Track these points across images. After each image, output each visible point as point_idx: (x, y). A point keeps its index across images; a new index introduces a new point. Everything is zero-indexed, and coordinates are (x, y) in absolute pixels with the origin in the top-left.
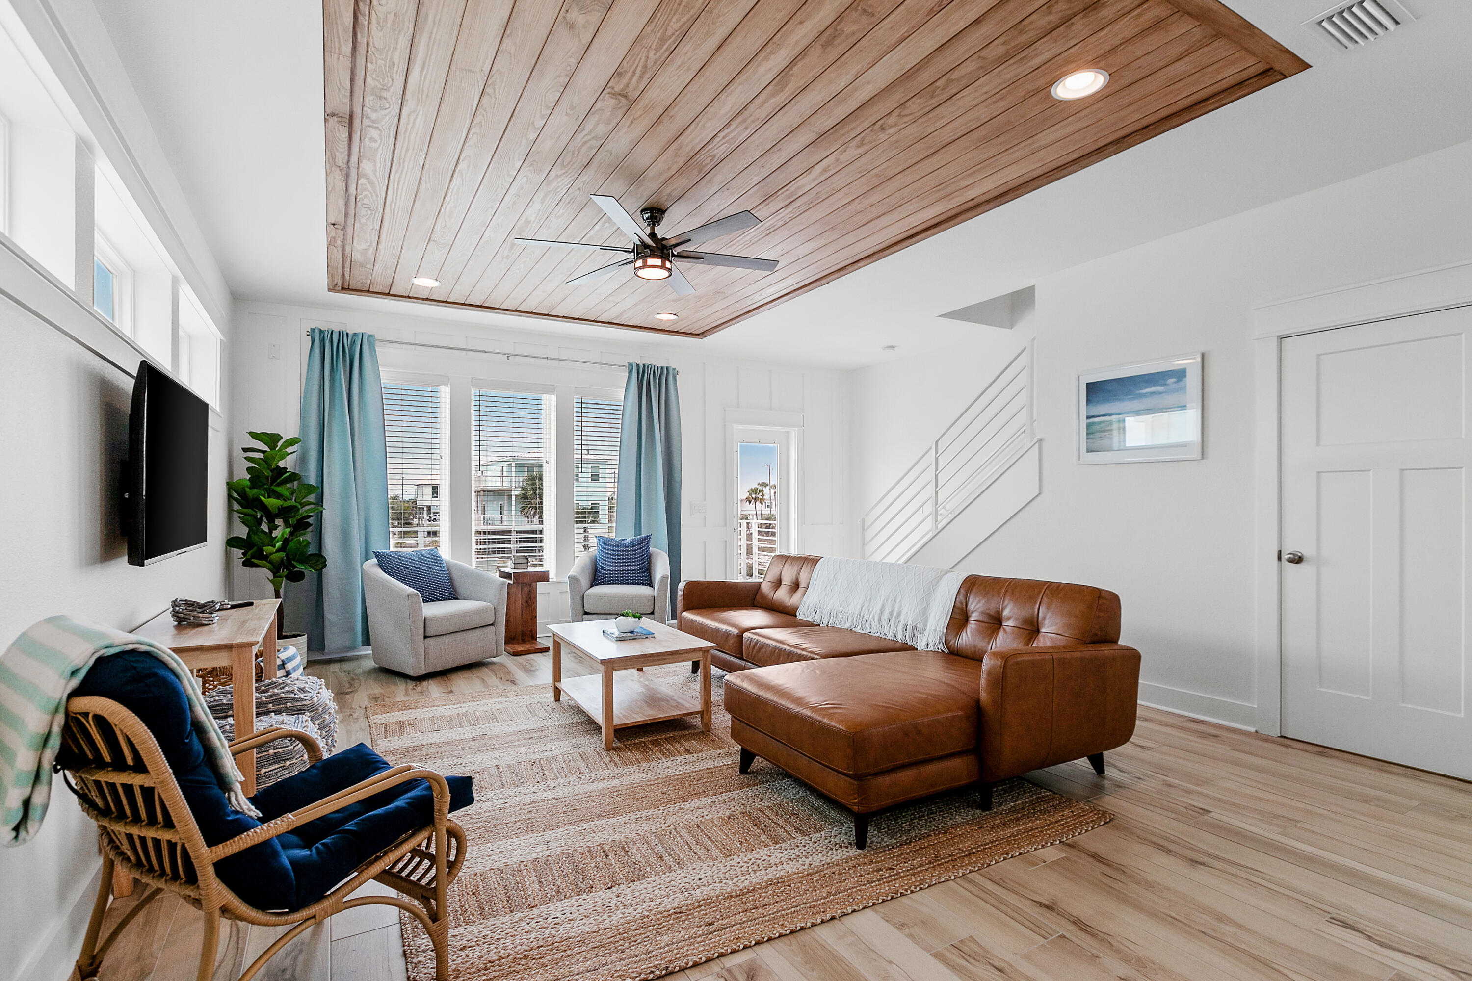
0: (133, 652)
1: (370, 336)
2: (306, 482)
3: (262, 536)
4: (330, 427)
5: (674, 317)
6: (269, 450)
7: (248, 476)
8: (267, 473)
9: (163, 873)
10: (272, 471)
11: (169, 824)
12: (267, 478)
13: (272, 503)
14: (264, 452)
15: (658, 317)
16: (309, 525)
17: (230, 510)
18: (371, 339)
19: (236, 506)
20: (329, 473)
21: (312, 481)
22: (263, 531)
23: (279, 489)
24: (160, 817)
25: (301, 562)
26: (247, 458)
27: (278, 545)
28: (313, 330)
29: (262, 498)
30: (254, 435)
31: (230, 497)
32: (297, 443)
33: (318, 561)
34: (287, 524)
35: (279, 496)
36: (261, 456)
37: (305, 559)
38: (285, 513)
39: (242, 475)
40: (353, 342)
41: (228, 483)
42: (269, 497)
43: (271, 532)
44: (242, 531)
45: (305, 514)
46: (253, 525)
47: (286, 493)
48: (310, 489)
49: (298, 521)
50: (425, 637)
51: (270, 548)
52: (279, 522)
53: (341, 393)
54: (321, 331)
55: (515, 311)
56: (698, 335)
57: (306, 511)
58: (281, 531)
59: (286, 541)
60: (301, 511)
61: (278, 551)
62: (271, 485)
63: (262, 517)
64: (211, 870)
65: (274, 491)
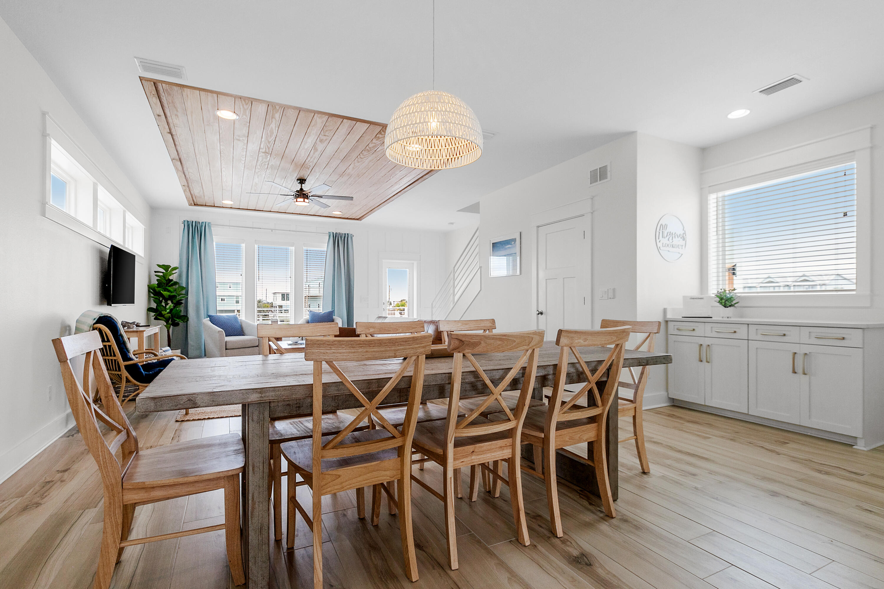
0: (107, 316)
1: (209, 223)
2: (181, 285)
3: (162, 307)
4: (191, 261)
5: (341, 213)
6: (165, 272)
7: (157, 283)
8: (164, 281)
9: (113, 370)
10: (166, 281)
11: (115, 356)
12: (164, 284)
13: (165, 293)
14: (163, 273)
15: (334, 213)
16: (182, 303)
17: (149, 297)
18: (210, 224)
19: (152, 295)
20: (191, 282)
21: (184, 285)
22: (163, 306)
23: (169, 288)
24: (112, 355)
25: (177, 318)
26: (156, 275)
27: (168, 311)
28: (184, 221)
29: (162, 292)
30: (159, 266)
31: (149, 291)
32: (177, 269)
33: (185, 318)
34: (172, 302)
35: (169, 291)
36: (162, 274)
37: (180, 317)
38: (171, 298)
39: (155, 282)
40: (202, 226)
41: (148, 286)
42: (165, 291)
43: (166, 306)
44: (154, 305)
45: (180, 299)
46: (159, 303)
47: (172, 290)
48: (183, 288)
49: (177, 301)
50: (226, 349)
51: (165, 312)
52: (169, 302)
53: (196, 248)
54: (188, 221)
55: (270, 211)
56: (358, 219)
57: (181, 297)
58: (170, 305)
59: (171, 310)
60: (178, 297)
61: (168, 313)
62: (166, 286)
63: (162, 300)
64: (124, 367)
65: (167, 289)
